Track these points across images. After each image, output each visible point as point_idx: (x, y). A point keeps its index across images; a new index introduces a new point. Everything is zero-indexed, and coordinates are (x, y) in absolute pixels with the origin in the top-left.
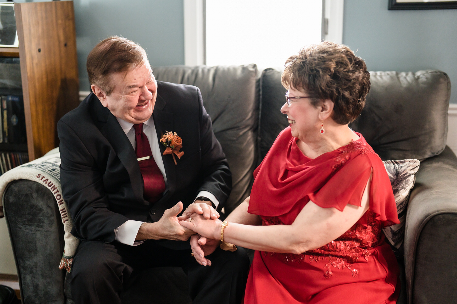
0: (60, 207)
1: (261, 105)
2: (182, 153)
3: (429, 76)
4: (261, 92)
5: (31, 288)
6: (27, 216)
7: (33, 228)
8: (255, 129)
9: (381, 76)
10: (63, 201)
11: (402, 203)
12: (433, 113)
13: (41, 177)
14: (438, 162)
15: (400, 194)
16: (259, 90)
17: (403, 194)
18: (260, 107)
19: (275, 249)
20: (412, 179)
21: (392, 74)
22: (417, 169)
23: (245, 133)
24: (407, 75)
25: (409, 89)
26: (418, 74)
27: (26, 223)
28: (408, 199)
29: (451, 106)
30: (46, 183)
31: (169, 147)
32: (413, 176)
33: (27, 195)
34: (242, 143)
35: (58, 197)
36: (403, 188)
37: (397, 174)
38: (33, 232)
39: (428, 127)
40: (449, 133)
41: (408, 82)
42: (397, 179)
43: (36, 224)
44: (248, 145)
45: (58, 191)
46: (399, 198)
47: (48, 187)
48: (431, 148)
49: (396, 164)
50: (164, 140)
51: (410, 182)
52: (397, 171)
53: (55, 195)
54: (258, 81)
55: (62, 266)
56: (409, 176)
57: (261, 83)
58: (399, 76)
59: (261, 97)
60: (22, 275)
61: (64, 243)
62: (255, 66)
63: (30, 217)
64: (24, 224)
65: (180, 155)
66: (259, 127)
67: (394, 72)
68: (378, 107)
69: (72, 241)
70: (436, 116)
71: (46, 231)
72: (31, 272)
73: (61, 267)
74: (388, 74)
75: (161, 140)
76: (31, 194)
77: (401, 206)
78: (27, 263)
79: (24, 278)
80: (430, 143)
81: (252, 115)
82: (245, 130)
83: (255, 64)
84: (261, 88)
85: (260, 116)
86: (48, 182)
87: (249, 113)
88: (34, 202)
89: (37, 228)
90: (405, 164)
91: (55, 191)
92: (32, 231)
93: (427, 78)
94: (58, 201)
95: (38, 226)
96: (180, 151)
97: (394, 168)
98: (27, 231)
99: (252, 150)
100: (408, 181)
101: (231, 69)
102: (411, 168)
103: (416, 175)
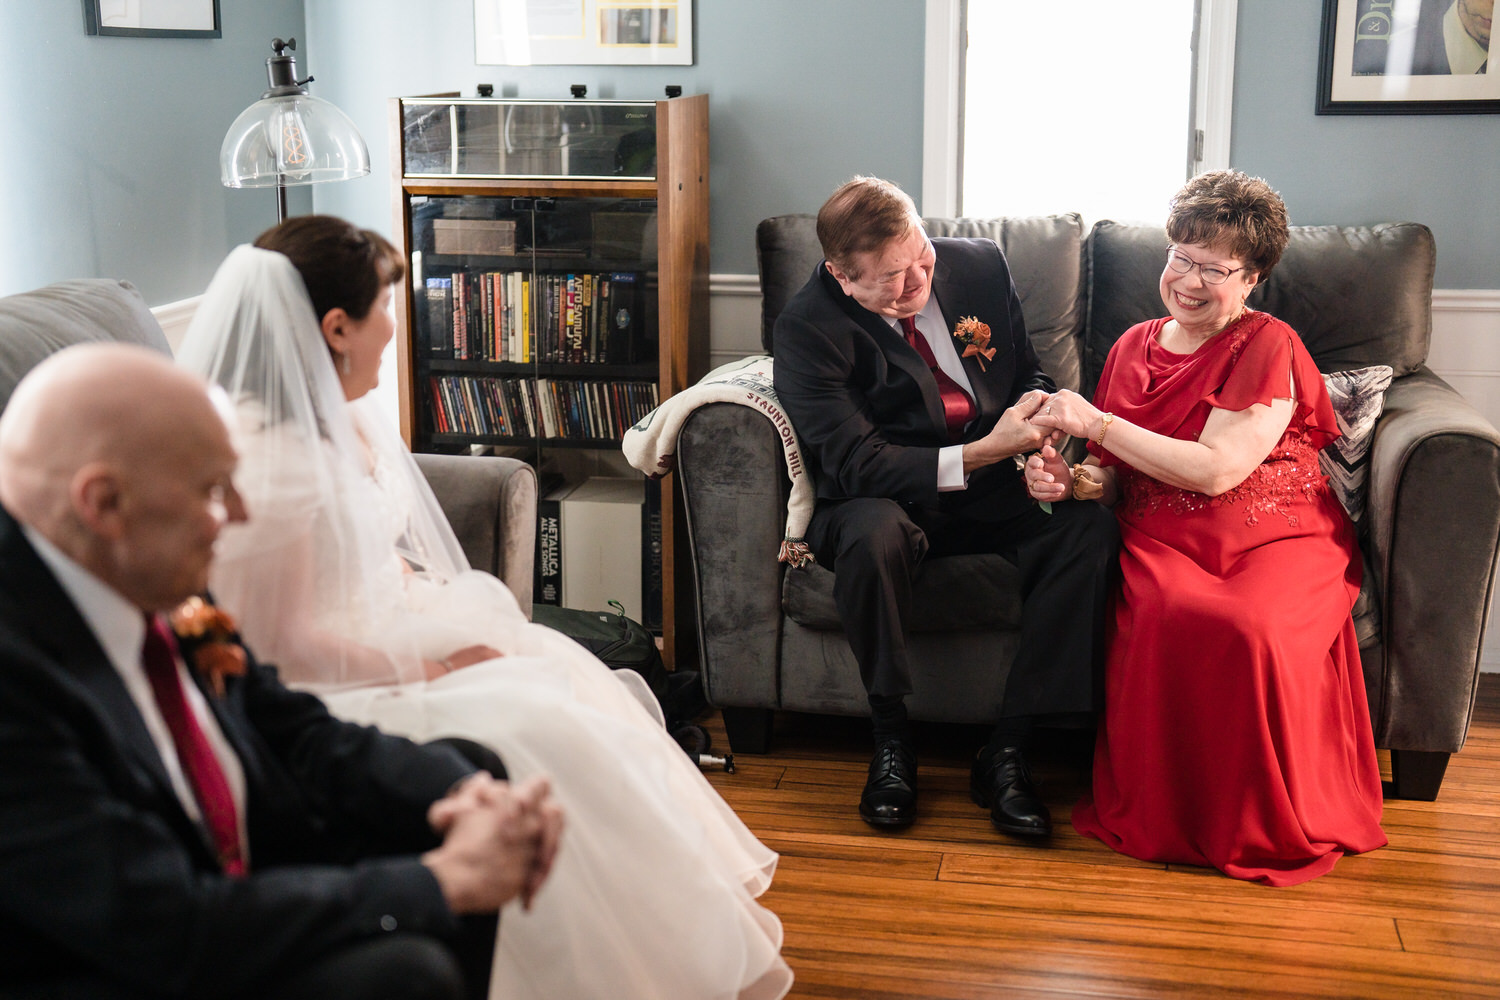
0: (788, 450)
1: (1091, 287)
2: (993, 350)
3: (1398, 231)
4: (1091, 265)
5: (721, 601)
6: (724, 468)
7: (734, 488)
8: (1080, 334)
9: (1312, 233)
10: (794, 439)
11: (1362, 442)
12: (1408, 295)
13: (755, 398)
14: (1418, 380)
15: (1360, 424)
16: (1087, 262)
17: (1365, 425)
18: (1090, 293)
19: (1186, 480)
20: (1379, 398)
21: (1331, 229)
22: (1389, 381)
23: (1063, 340)
24: (1358, 230)
25: (1364, 254)
26: (1378, 228)
27: (722, 480)
28: (1374, 434)
29: (1435, 293)
30: (765, 407)
31: (971, 343)
32: (1381, 394)
33: (727, 430)
34: (1059, 358)
35: (786, 432)
36: (1365, 415)
37: (1354, 391)
38: (733, 497)
39: (1399, 320)
40: (1434, 336)
41: (1363, 243)
42: (1354, 399)
43: (739, 481)
44: (1070, 361)
45: (784, 422)
46: (1357, 432)
47: (768, 415)
48: (1405, 358)
49: (1351, 378)
50: (961, 333)
51: (1376, 405)
52: (1354, 387)
53: (780, 430)
54: (1085, 244)
55: (784, 555)
56: (1374, 394)
57: (1091, 249)
58: (1345, 232)
59: (1091, 273)
60: (705, 577)
61: (786, 513)
62: (1077, 217)
63: (729, 469)
64: (717, 483)
65: (989, 354)
66: (1088, 329)
67: (1334, 227)
68: (1311, 286)
69: (804, 511)
70: (1412, 301)
71: (758, 494)
72: (723, 571)
73: (781, 556)
74: (1324, 230)
75: (955, 334)
76: (735, 428)
77: (1362, 446)
78: (717, 553)
79: (708, 581)
80: (1402, 349)
81: (1076, 306)
82: (1064, 334)
83: (1077, 212)
84: (1091, 257)
85: (1090, 308)
86: (768, 406)
87: (1070, 302)
88: (738, 441)
89: (741, 490)
90: (1367, 375)
91: (781, 421)
92: (730, 494)
93: (1394, 236)
94: (784, 439)
95: (744, 485)
96: (988, 348)
97: (1349, 382)
98: (723, 495)
99: (1076, 371)
100: (1373, 403)
101: (1036, 223)
102: (1378, 380)
103: (1387, 393)
